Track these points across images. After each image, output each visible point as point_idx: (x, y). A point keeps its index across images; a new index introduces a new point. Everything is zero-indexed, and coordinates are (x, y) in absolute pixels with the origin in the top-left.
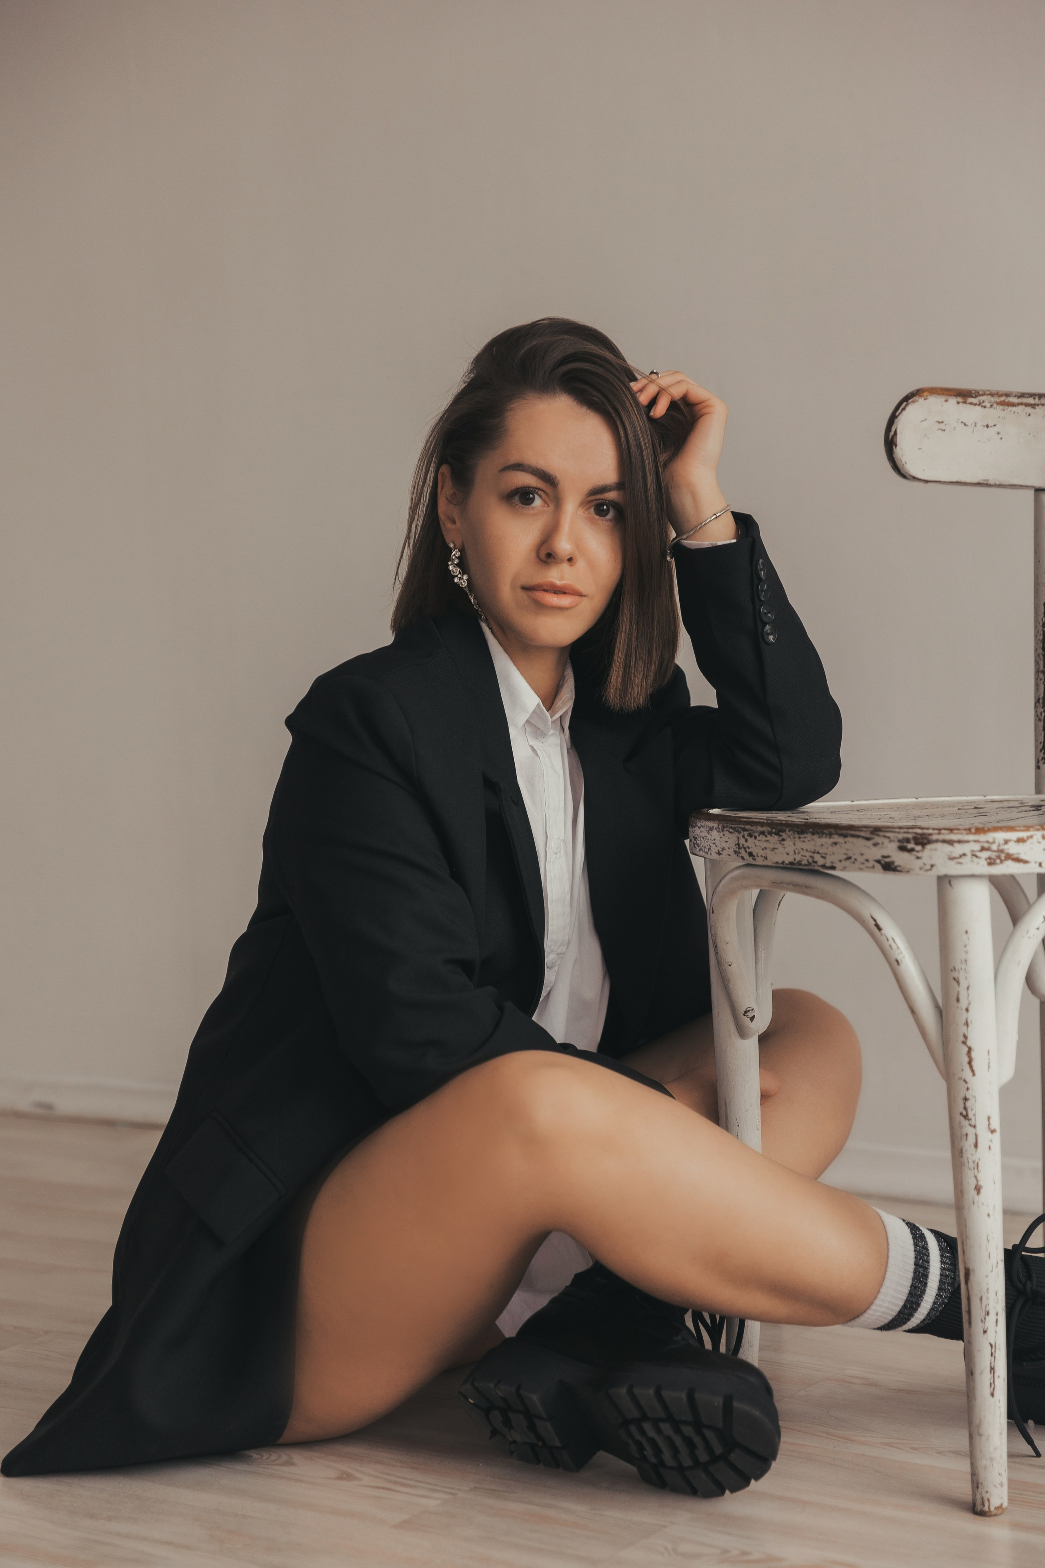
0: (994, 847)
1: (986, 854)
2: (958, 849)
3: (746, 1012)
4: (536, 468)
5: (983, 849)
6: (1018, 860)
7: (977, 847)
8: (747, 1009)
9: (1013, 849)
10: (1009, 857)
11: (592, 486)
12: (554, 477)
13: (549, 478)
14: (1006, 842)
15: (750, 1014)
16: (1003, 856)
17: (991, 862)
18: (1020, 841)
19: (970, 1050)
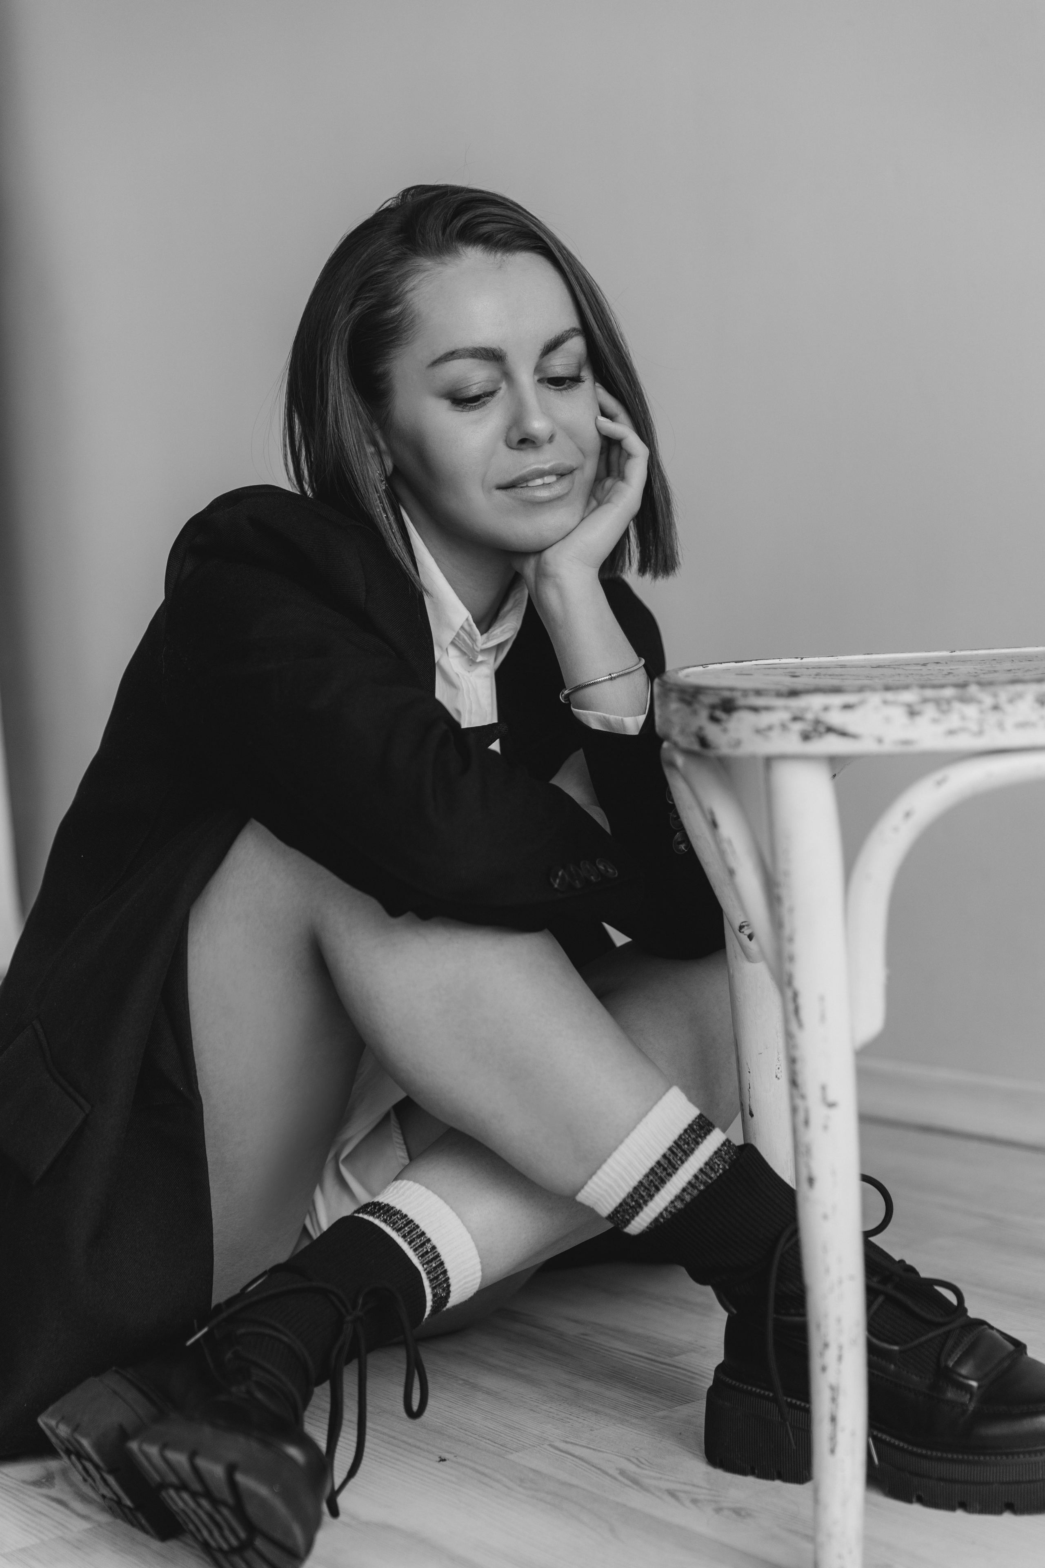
0: (810, 716)
1: (798, 727)
2: (765, 719)
3: (741, 927)
4: (475, 348)
5: (795, 719)
6: (843, 734)
7: (785, 716)
8: (742, 925)
9: (836, 718)
10: (830, 730)
11: (543, 344)
12: (498, 350)
13: (493, 354)
14: (826, 709)
15: (747, 931)
16: (822, 729)
17: (806, 737)
18: (847, 707)
19: (795, 995)
